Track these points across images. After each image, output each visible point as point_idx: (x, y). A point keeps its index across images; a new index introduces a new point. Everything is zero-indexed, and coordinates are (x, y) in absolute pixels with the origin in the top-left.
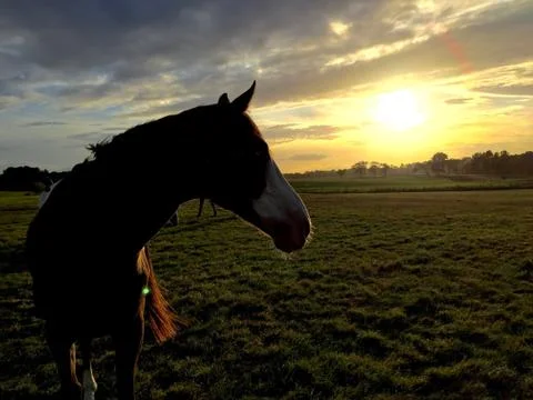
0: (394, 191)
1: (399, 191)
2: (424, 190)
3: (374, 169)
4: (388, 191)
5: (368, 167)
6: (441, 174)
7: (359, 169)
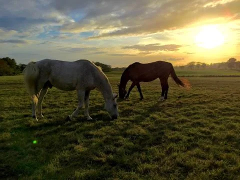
0: (214, 76)
1: (217, 77)
2: (230, 76)
3: (198, 65)
4: (210, 76)
5: (196, 64)
6: (233, 68)
7: (191, 65)
